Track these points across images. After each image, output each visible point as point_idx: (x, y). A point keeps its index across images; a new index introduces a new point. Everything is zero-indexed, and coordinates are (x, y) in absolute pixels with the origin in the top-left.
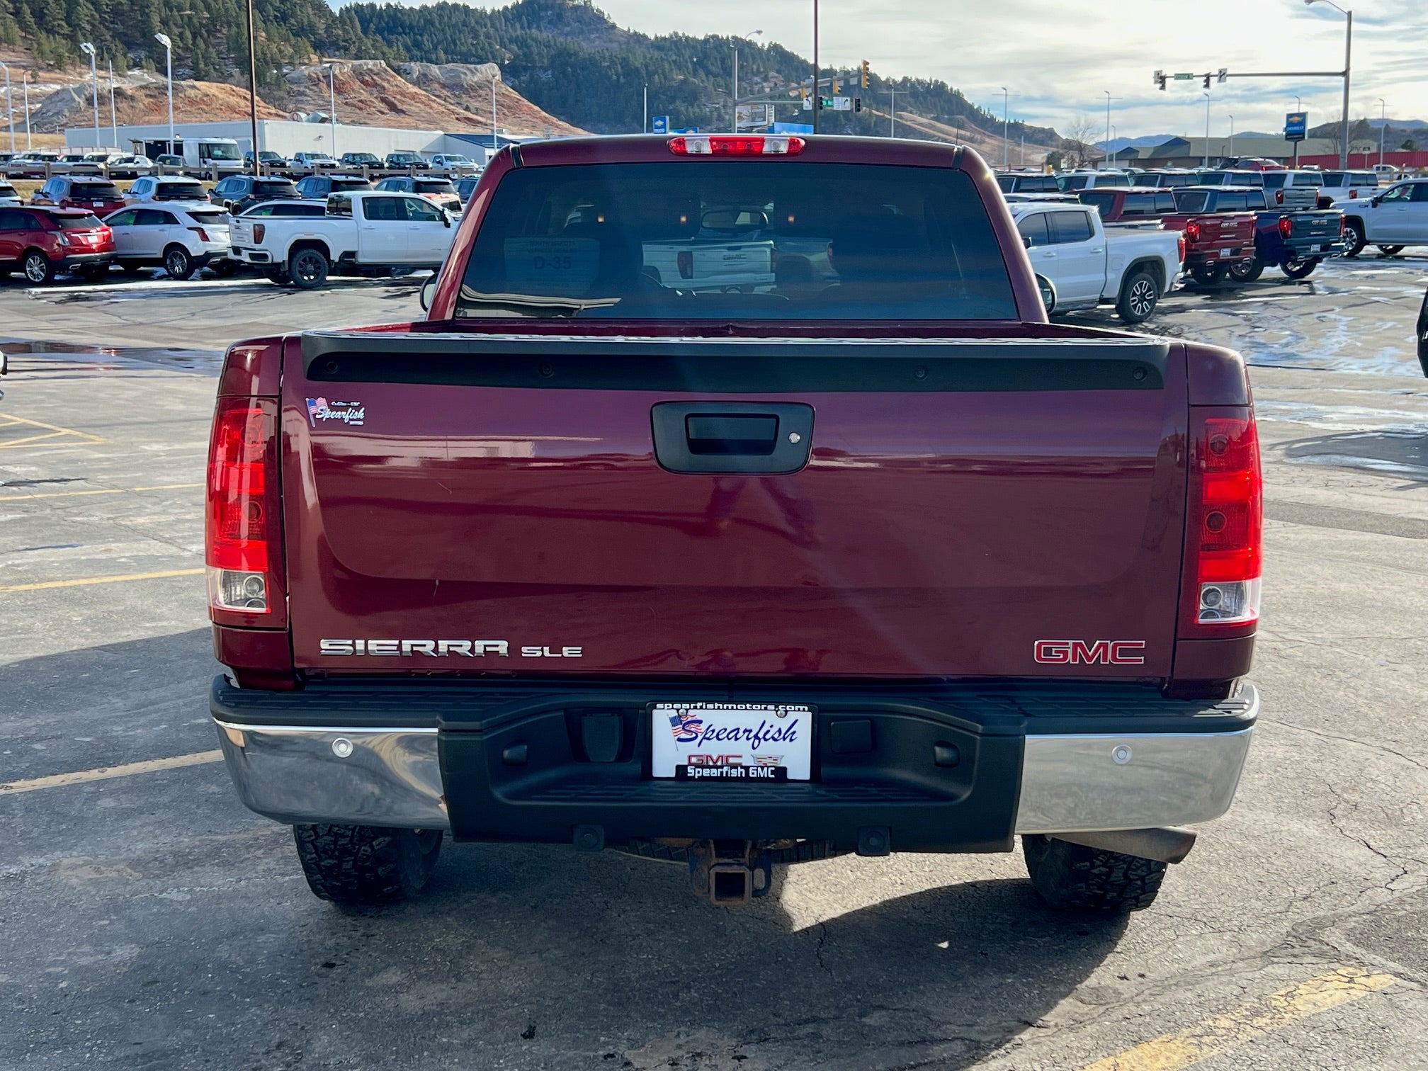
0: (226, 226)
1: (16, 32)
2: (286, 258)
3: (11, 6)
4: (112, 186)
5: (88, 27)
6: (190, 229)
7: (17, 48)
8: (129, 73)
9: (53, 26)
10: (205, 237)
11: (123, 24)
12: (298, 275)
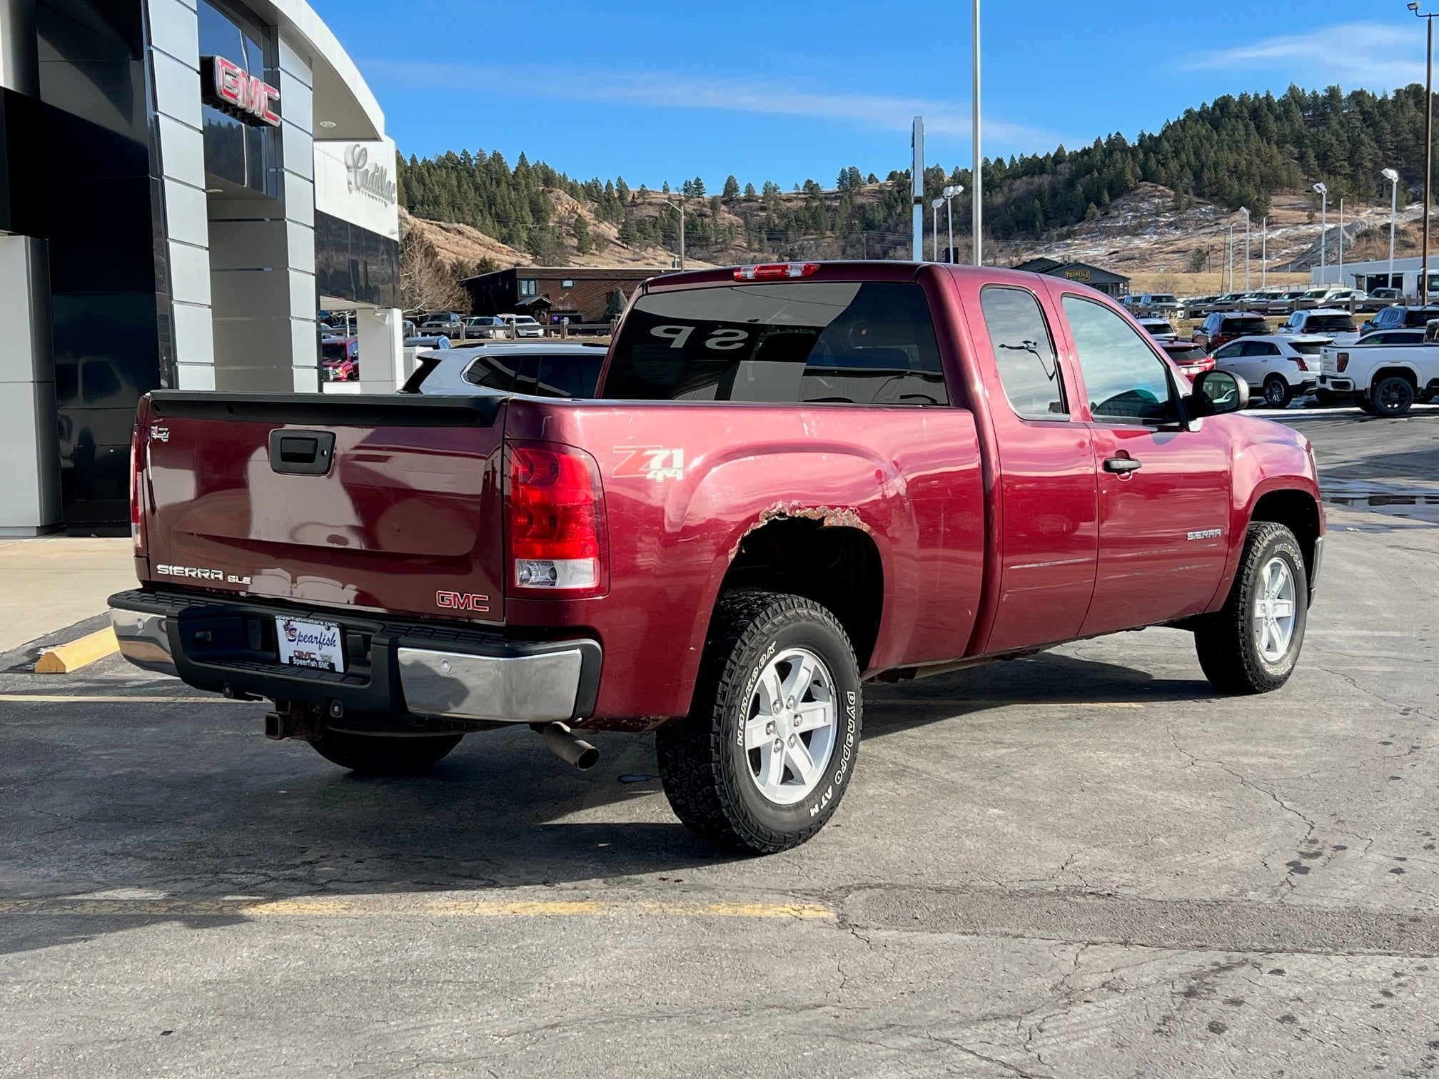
0: (1318, 356)
1: (1300, 175)
2: (1368, 385)
3: (1296, 151)
4: (1263, 320)
5: (1370, 165)
6: (1290, 359)
7: (1298, 192)
8: (1408, 208)
9: (1336, 167)
10: (1303, 367)
11: (1406, 159)
12: (1381, 402)
